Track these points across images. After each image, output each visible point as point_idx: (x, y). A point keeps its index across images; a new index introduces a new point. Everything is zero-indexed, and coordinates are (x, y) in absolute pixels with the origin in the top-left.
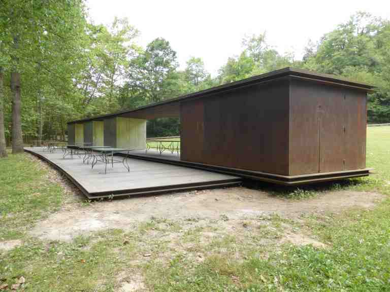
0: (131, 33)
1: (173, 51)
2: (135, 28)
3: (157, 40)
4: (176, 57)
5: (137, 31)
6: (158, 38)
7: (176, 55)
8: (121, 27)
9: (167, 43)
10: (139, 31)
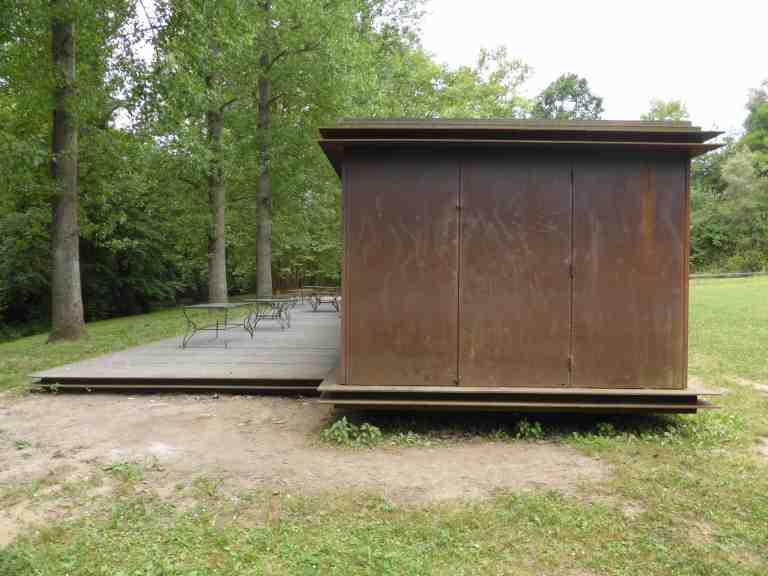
0: (518, 73)
1: (594, 98)
2: (523, 64)
3: (562, 79)
4: (602, 110)
5: (526, 69)
6: (563, 76)
7: (603, 106)
8: (493, 66)
9: (583, 82)
10: (531, 68)
